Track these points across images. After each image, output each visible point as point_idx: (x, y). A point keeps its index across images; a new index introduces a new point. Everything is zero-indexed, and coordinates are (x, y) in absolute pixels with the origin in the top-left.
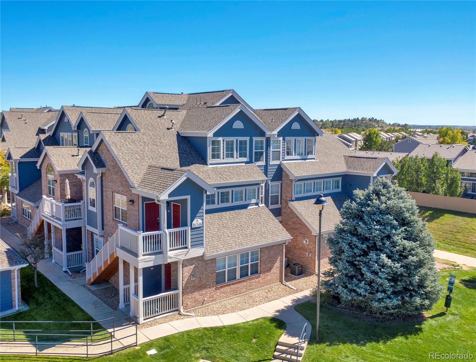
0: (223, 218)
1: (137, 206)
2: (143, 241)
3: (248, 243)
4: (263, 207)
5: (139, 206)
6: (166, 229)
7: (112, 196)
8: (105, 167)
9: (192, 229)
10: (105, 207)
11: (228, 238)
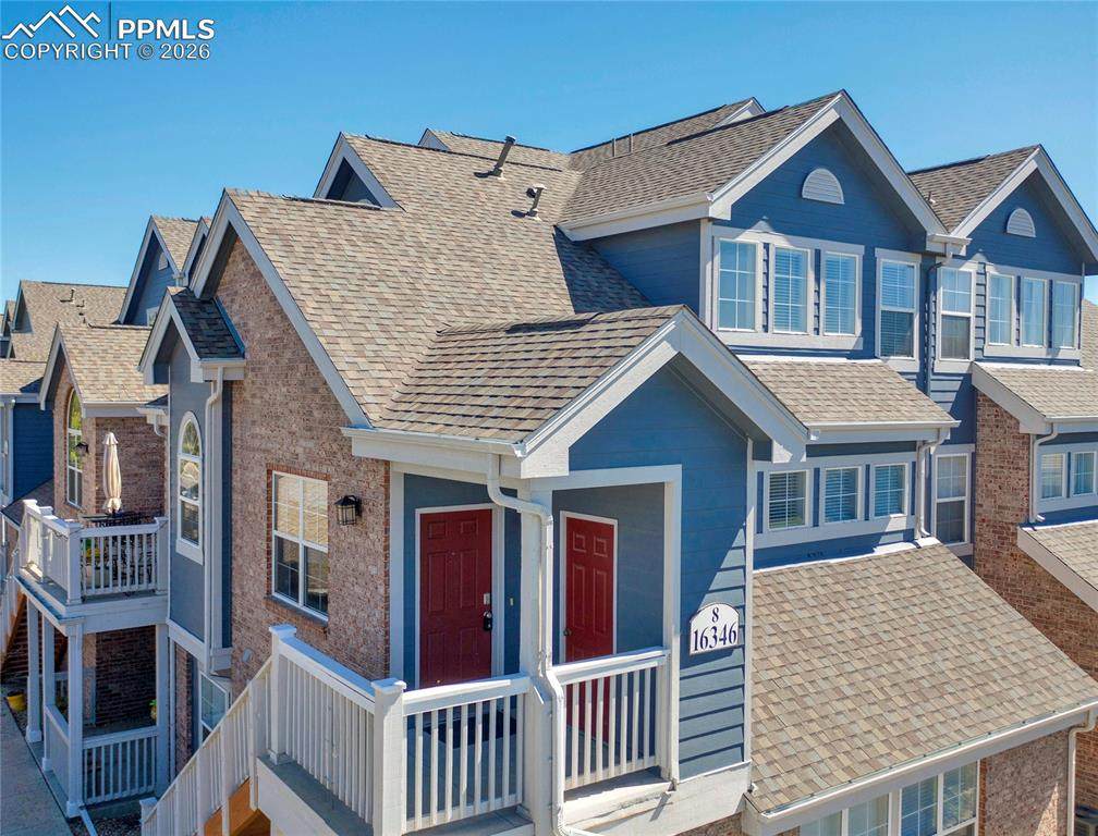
0: (790, 596)
1: (380, 528)
2: (405, 742)
3: (942, 730)
4: (933, 547)
5: (387, 531)
6: (549, 662)
7: (265, 486)
8: (243, 356)
9: (687, 660)
10: (237, 541)
11: (839, 706)
